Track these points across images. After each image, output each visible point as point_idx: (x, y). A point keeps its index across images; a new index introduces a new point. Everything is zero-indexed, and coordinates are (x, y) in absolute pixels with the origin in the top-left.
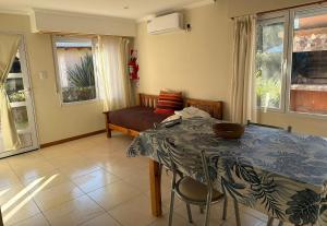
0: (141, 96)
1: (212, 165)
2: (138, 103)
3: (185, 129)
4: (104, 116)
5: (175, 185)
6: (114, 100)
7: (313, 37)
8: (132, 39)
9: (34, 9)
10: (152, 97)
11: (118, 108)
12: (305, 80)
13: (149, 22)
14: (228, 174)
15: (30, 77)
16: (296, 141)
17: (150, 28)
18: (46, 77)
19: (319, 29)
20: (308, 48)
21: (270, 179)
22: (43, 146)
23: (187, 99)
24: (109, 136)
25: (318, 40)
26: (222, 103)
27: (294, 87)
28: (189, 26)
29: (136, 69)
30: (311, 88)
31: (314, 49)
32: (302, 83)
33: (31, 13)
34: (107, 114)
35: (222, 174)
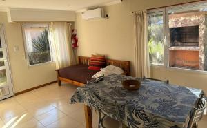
0: (80, 58)
1: (122, 109)
2: (78, 62)
3: (106, 84)
4: (56, 72)
5: (101, 121)
6: (63, 61)
7: (182, 18)
8: (73, 23)
9: (9, 8)
10: (87, 58)
11: (65, 66)
12: (179, 43)
13: (83, 13)
14: (131, 115)
15: (7, 49)
16: (171, 90)
17: (84, 17)
18: (18, 49)
19: (185, 14)
20: (179, 25)
21: (155, 119)
22: (16, 94)
23: (108, 59)
24: (60, 85)
25: (185, 20)
26: (129, 62)
27: (173, 48)
28: (107, 16)
29: (76, 41)
30: (183, 48)
31: (183, 25)
32: (178, 45)
33: (8, 11)
34: (58, 71)
35: (127, 115)
